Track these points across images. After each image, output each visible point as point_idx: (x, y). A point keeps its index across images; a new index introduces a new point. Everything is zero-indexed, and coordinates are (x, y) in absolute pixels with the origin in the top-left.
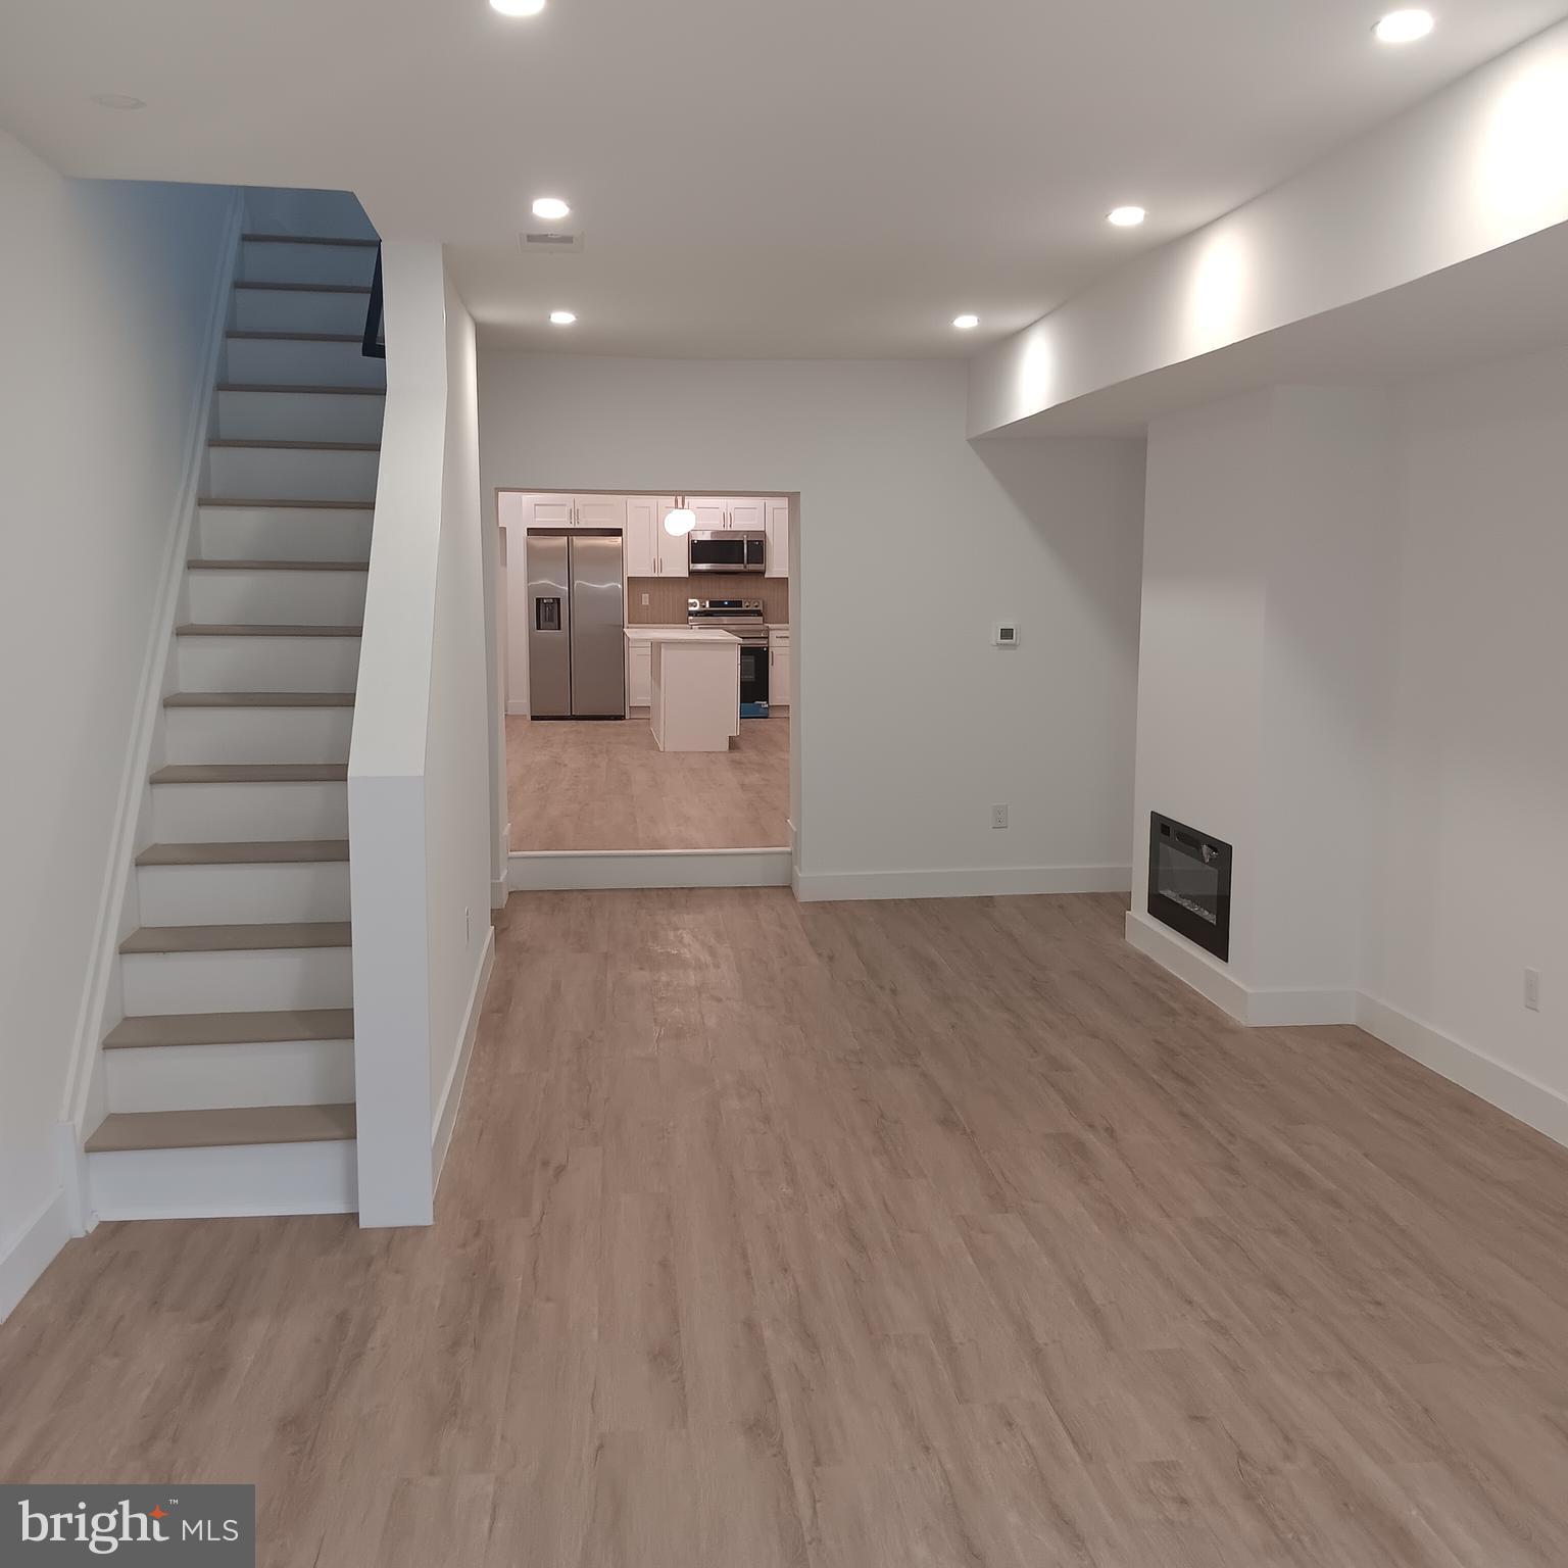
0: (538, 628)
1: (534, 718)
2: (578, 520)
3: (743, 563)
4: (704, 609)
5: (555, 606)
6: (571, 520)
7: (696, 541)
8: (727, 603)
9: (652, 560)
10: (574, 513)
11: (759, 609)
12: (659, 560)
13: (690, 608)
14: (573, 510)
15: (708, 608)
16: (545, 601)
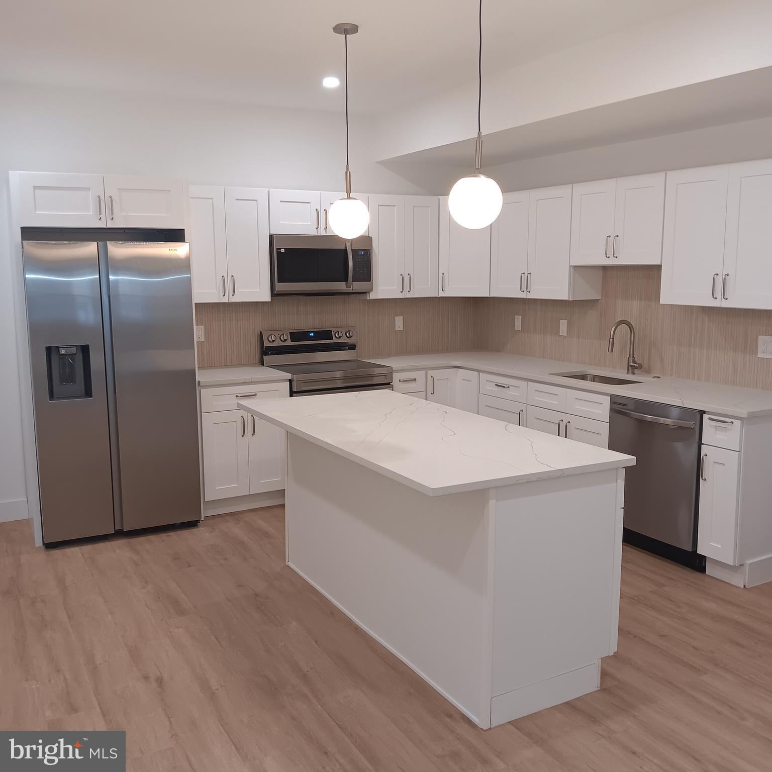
0: (52, 397)
2: (112, 214)
3: (346, 280)
4: (285, 344)
5: (79, 358)
6: (100, 214)
7: (283, 251)
8: (312, 334)
9: (220, 279)
10: (104, 204)
11: (350, 341)
12: (230, 277)
13: (266, 344)
14: (102, 198)
15: (289, 343)
16: (63, 352)
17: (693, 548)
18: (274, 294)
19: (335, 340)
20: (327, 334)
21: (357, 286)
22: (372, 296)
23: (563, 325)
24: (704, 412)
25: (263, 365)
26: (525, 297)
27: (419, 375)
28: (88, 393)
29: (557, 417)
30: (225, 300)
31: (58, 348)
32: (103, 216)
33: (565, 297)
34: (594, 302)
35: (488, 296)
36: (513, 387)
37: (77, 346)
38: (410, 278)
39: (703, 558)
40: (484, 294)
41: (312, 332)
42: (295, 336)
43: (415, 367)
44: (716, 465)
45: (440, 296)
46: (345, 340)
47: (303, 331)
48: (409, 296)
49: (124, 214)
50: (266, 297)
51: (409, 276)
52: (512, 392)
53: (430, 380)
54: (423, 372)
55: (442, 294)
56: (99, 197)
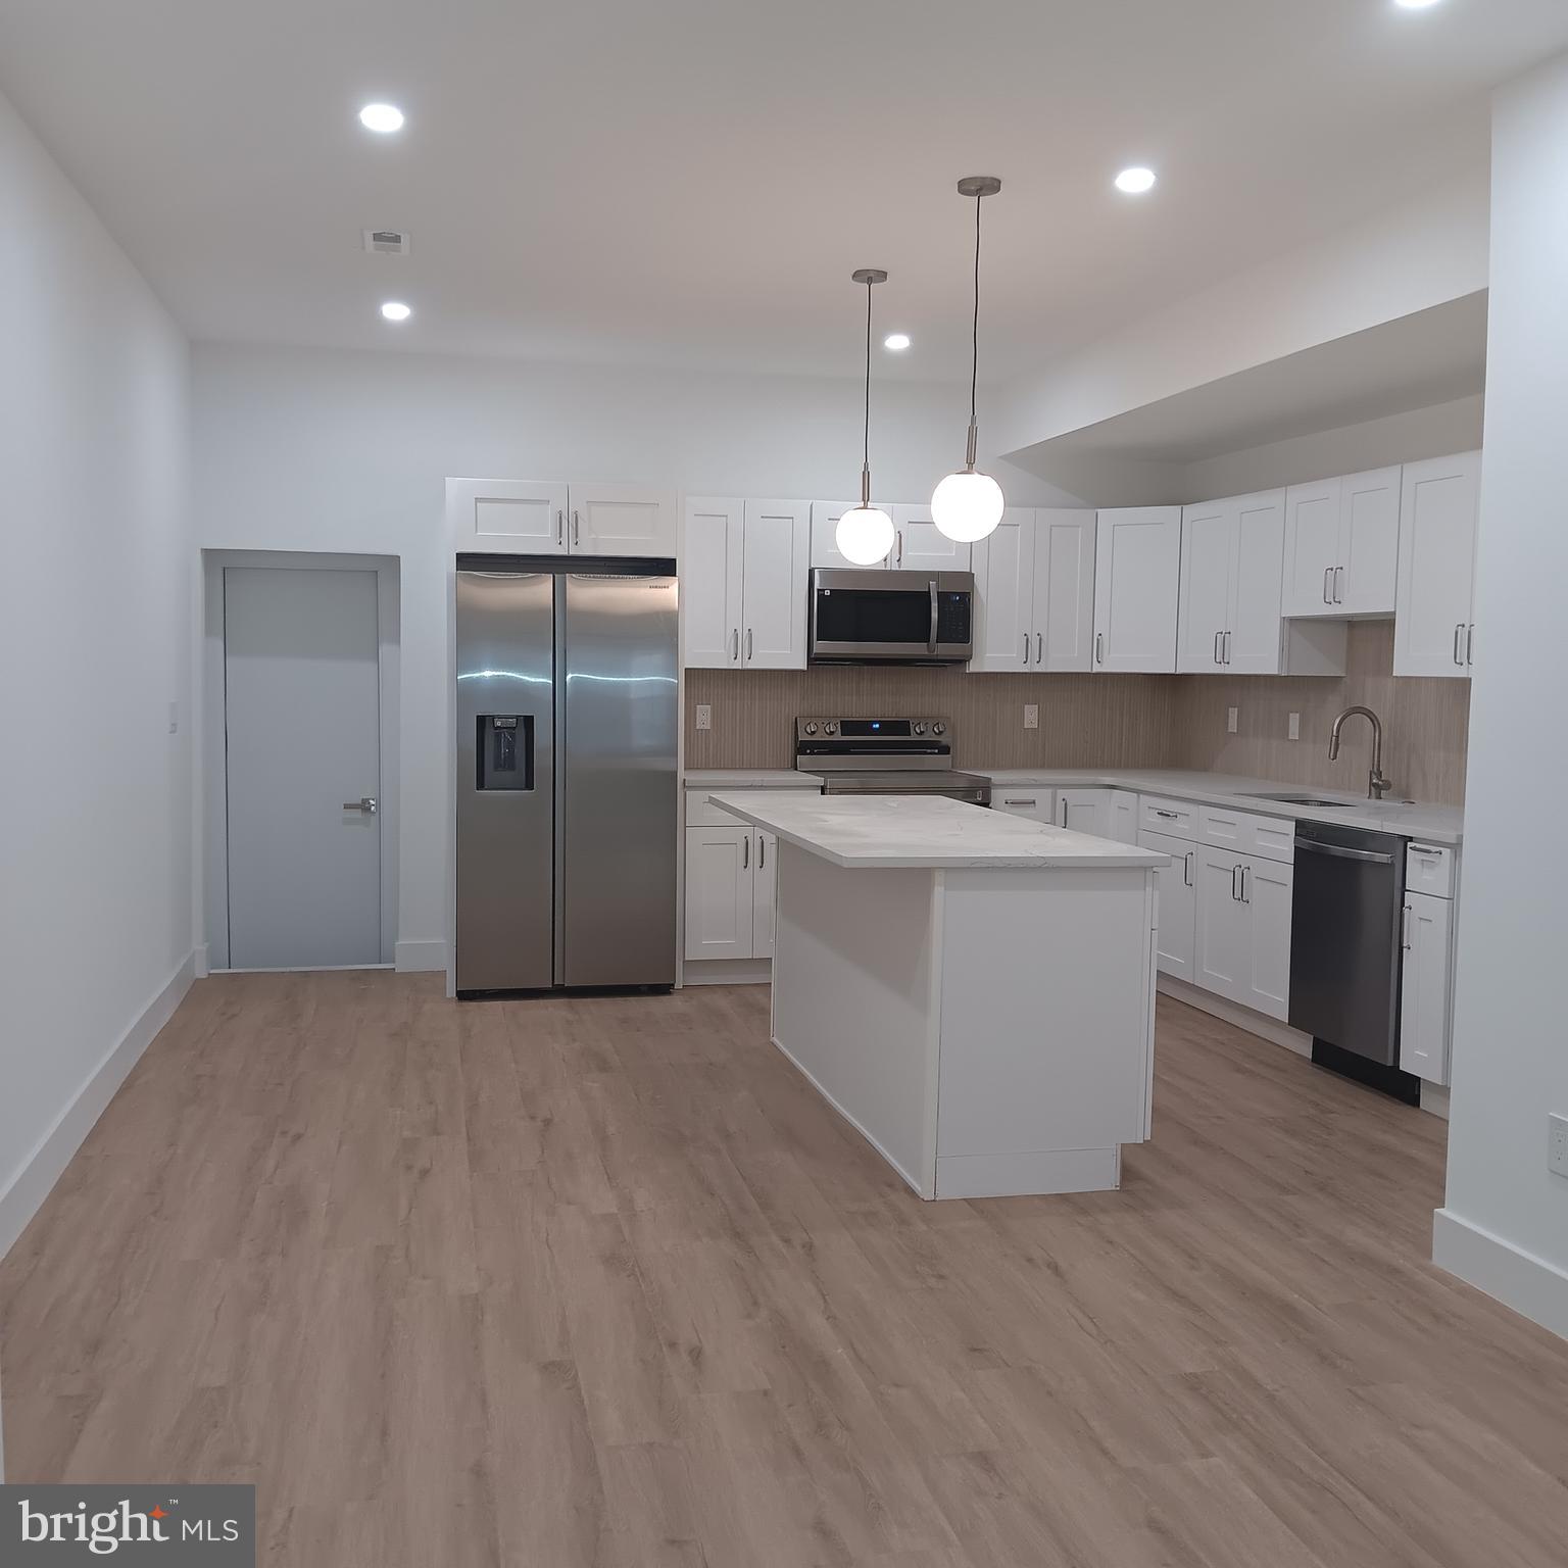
0: (481, 785)
1: (463, 996)
2: (577, 536)
3: (927, 640)
4: (831, 738)
5: (521, 734)
6: (561, 536)
7: (827, 593)
8: (877, 726)
9: (731, 632)
10: (568, 522)
11: (944, 740)
12: (746, 632)
13: (803, 737)
14: (565, 514)
15: (838, 737)
16: (499, 724)
17: (1394, 1061)
18: (813, 660)
19: (913, 737)
20: (902, 727)
21: (945, 650)
22: (973, 667)
23: (1294, 720)
24: (1411, 839)
25: (796, 769)
26: (1222, 672)
27: (1042, 796)
28: (529, 785)
29: (1232, 862)
30: (737, 665)
31: (493, 717)
32: (564, 540)
33: (1274, 671)
34: (1335, 680)
35: (1173, 672)
36: (1182, 816)
37: (517, 717)
38: (1040, 640)
39: (1415, 1081)
40: (1168, 668)
41: (876, 722)
42: (848, 727)
43: (1033, 782)
44: (1422, 922)
45: (1094, 671)
46: (930, 737)
47: (863, 719)
48: (1038, 669)
49: (593, 536)
50: (800, 663)
51: (1038, 637)
52: (1180, 825)
53: (1060, 805)
54: (1048, 792)
55: (1097, 669)
56: (560, 513)
